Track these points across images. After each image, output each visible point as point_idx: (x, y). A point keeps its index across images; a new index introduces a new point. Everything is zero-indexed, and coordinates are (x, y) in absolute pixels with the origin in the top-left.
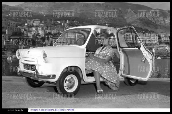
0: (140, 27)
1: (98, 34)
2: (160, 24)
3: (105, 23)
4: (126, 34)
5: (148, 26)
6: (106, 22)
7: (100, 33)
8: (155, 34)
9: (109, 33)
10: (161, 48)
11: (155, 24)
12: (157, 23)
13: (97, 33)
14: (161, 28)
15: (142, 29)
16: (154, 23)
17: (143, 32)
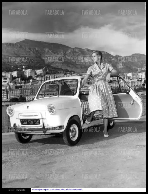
0: (60, 67)
1: (15, 78)
2: (80, 64)
3: (20, 65)
4: (46, 76)
5: (68, 66)
6: (23, 65)
7: (16, 76)
8: (76, 74)
9: (28, 76)
10: (84, 89)
11: (75, 64)
12: (77, 62)
13: (14, 76)
14: (81, 68)
15: (63, 69)
16: (74, 62)
17: (63, 73)
